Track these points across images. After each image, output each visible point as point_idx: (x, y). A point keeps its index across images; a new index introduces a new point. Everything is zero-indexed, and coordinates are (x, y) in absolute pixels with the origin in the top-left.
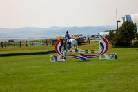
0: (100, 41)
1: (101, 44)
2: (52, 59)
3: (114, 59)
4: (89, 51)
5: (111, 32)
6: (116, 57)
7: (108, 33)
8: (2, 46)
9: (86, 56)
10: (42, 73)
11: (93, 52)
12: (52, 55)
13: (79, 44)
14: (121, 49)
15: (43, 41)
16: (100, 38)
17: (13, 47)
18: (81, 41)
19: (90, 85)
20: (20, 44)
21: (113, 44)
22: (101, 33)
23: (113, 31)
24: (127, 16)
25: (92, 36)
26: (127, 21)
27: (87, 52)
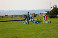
0: (43, 16)
1: (44, 17)
2: (24, 23)
3: (49, 23)
4: (39, 20)
5: (48, 12)
6: (50, 22)
7: (47, 12)
8: (3, 17)
9: (38, 22)
10: (19, 29)
11: (40, 20)
12: (23, 21)
13: (35, 17)
14: (52, 19)
15: (20, 15)
16: (43, 14)
17: (7, 18)
18: (35, 16)
19: (39, 34)
20: (10, 17)
21: (49, 17)
22: (44, 12)
23: (49, 11)
24: (55, 5)
25: (40, 14)
26: (55, 7)
27: (38, 20)
